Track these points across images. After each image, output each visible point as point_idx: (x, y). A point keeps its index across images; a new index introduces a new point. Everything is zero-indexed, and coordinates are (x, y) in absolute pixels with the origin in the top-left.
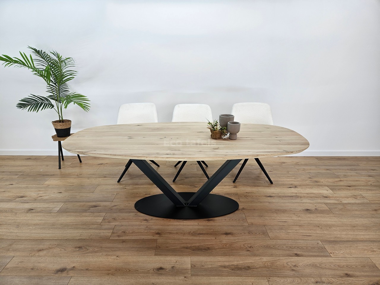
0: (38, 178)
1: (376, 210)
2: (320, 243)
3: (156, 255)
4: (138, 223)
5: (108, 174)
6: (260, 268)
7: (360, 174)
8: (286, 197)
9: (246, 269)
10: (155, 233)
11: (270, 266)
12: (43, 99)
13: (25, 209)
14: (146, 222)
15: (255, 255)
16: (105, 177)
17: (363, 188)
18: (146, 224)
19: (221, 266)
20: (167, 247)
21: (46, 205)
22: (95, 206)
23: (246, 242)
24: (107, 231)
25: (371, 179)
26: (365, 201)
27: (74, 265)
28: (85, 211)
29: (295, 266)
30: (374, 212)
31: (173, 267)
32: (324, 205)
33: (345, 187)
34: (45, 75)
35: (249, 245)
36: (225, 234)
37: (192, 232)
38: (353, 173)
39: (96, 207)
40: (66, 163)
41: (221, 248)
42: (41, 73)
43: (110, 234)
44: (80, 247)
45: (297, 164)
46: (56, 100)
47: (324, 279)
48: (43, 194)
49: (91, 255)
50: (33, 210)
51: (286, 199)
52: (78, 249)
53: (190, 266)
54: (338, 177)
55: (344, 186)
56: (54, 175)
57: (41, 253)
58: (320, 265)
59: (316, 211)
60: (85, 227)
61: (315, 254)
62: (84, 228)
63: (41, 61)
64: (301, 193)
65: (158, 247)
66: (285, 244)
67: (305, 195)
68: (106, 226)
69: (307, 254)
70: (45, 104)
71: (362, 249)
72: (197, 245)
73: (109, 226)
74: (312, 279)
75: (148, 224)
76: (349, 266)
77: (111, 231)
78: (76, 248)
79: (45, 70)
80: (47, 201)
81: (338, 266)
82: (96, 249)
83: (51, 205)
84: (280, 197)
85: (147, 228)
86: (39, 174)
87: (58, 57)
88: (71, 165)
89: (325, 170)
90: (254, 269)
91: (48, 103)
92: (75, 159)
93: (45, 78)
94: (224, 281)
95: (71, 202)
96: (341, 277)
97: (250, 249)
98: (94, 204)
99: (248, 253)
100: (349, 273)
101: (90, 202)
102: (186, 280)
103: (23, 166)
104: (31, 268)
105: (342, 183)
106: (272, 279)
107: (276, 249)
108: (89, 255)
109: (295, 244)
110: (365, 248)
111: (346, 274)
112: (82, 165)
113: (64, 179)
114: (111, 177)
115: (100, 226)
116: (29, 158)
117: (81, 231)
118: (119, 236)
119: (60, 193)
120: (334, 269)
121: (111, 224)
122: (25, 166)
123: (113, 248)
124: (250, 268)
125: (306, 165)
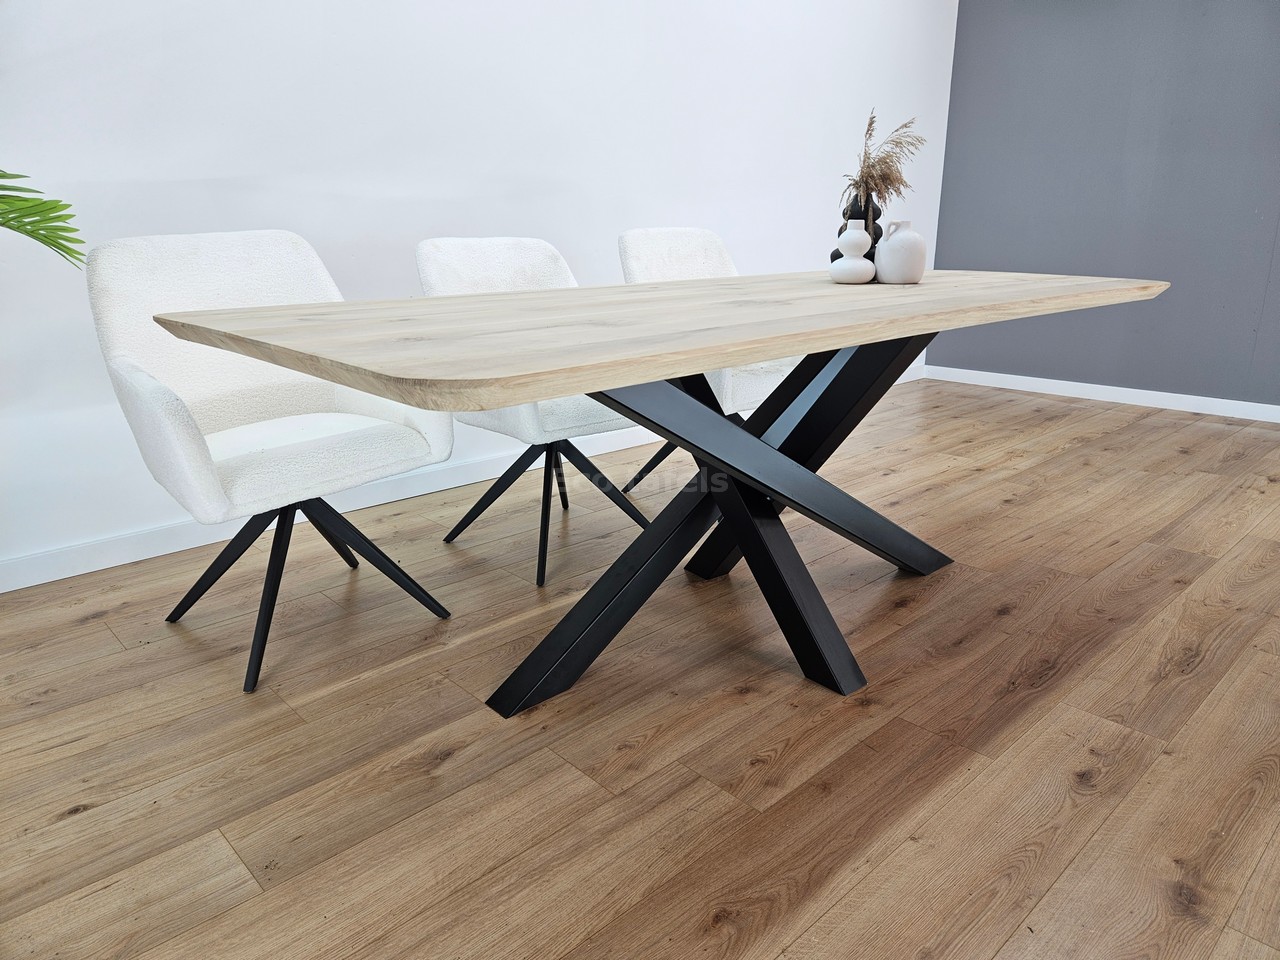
9: (1194, 656)
11: (1203, 624)
18: (769, 700)
22: (440, 756)
24: (692, 797)
28: (428, 794)
39: (447, 755)
43: (728, 799)
52: (728, 929)
60: (569, 842)
62: (579, 848)
65: (948, 734)
78: (708, 929)
82: (798, 874)
83: (146, 886)
95: (258, 806)
101: (368, 756)
106: (1259, 643)
115: (624, 799)
118: (769, 783)
123: (840, 826)
124: (1194, 650)
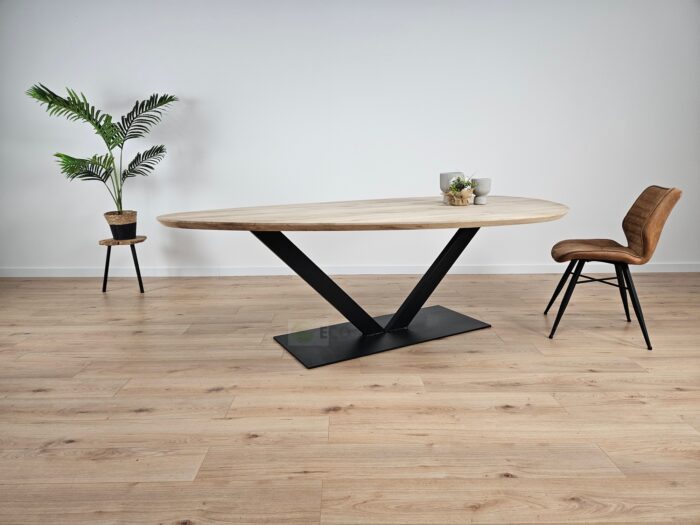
23: (507, 360)
27: (234, 384)
29: (592, 381)
31: (395, 384)
35: (512, 363)
44: (236, 367)
48: (151, 317)
50: (141, 332)
53: (421, 383)
58: (632, 380)
72: (427, 363)
90: (527, 386)
96: (671, 391)
97: (514, 366)
98: (241, 325)
99: (512, 370)
100: (682, 387)
102: (420, 396)
104: (165, 388)
107: (557, 366)
111: (677, 389)
120: (658, 384)
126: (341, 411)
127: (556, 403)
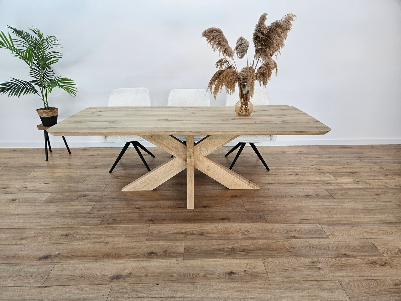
0: (23, 170)
1: (378, 195)
2: (319, 225)
3: (147, 240)
4: (129, 211)
5: (99, 165)
6: (255, 250)
7: (363, 161)
8: (286, 183)
9: (241, 252)
10: (147, 220)
11: (266, 248)
12: (25, 83)
13: (9, 199)
14: (138, 209)
15: (251, 238)
16: (96, 168)
17: (365, 174)
18: (138, 212)
19: (215, 249)
20: (160, 233)
21: (30, 196)
22: (85, 196)
23: (243, 227)
24: (96, 219)
25: (375, 165)
26: (368, 186)
27: (59, 252)
28: (73, 200)
29: (292, 247)
30: (377, 197)
31: (165, 252)
32: (325, 191)
33: (348, 174)
34: (27, 57)
35: (246, 229)
36: (221, 219)
37: (187, 218)
38: (357, 160)
40: (54, 155)
41: (216, 233)
42: (22, 55)
43: (99, 222)
44: (66, 235)
45: (300, 153)
46: (40, 86)
47: (321, 259)
48: (28, 185)
49: (78, 242)
50: (16, 200)
51: (286, 186)
52: (64, 237)
53: (183, 250)
54: (341, 164)
55: (346, 173)
56: (40, 166)
57: (24, 242)
58: (317, 246)
59: (318, 196)
61: (313, 236)
62: (72, 217)
63: (22, 41)
64: (302, 180)
65: (150, 233)
66: (282, 228)
67: (306, 181)
68: (96, 214)
69: (305, 236)
70: (27, 88)
71: (362, 231)
72: (192, 230)
73: (98, 215)
74: (309, 259)
75: (140, 212)
76: (348, 247)
77: (101, 219)
78: (62, 235)
79: (26, 52)
80: (32, 192)
81: (337, 247)
82: (84, 237)
83: (36, 196)
84: (280, 184)
85: (139, 216)
86: (24, 166)
87: (39, 34)
88: (59, 157)
89: (328, 158)
90: (249, 252)
91: (30, 88)
92: (64, 151)
93: (27, 61)
94: (217, 263)
95: (59, 192)
96: (339, 257)
97: (246, 233)
98: (83, 193)
99: (244, 236)
100: (348, 253)
101: (79, 192)
102: (178, 263)
103: (7, 158)
104: (13, 256)
105: (344, 170)
106: (268, 260)
107: (273, 232)
108: (76, 242)
109: (293, 227)
110: (365, 230)
111: (344, 255)
112: (72, 157)
113: (52, 170)
114: (103, 168)
115: (89, 214)
116: (14, 151)
117: (68, 220)
118: (108, 224)
119: (46, 183)
120: (333, 250)
121: (100, 212)
122: (9, 158)
123: (102, 235)
124: (245, 250)
125: (309, 153)
126: (122, 279)
127: (263, 270)
